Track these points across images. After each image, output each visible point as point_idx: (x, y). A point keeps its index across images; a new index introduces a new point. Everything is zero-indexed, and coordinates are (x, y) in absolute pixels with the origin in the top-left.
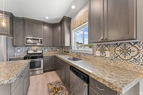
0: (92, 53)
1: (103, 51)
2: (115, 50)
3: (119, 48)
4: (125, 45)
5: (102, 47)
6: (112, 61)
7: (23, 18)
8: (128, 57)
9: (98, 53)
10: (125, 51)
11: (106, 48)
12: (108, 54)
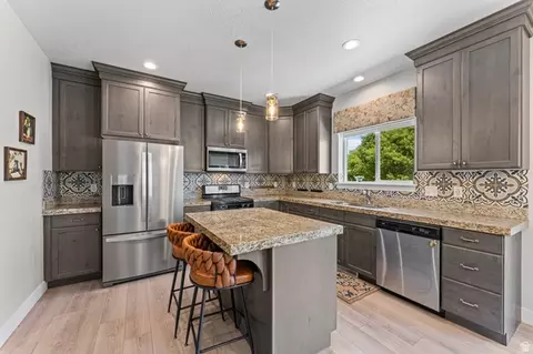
0: (413, 190)
1: (444, 186)
2: (474, 183)
3: (483, 181)
4: (496, 175)
5: (444, 177)
6: (469, 205)
7: (202, 94)
8: (501, 195)
9: (432, 191)
10: (496, 185)
11: (454, 180)
12: (458, 191)
